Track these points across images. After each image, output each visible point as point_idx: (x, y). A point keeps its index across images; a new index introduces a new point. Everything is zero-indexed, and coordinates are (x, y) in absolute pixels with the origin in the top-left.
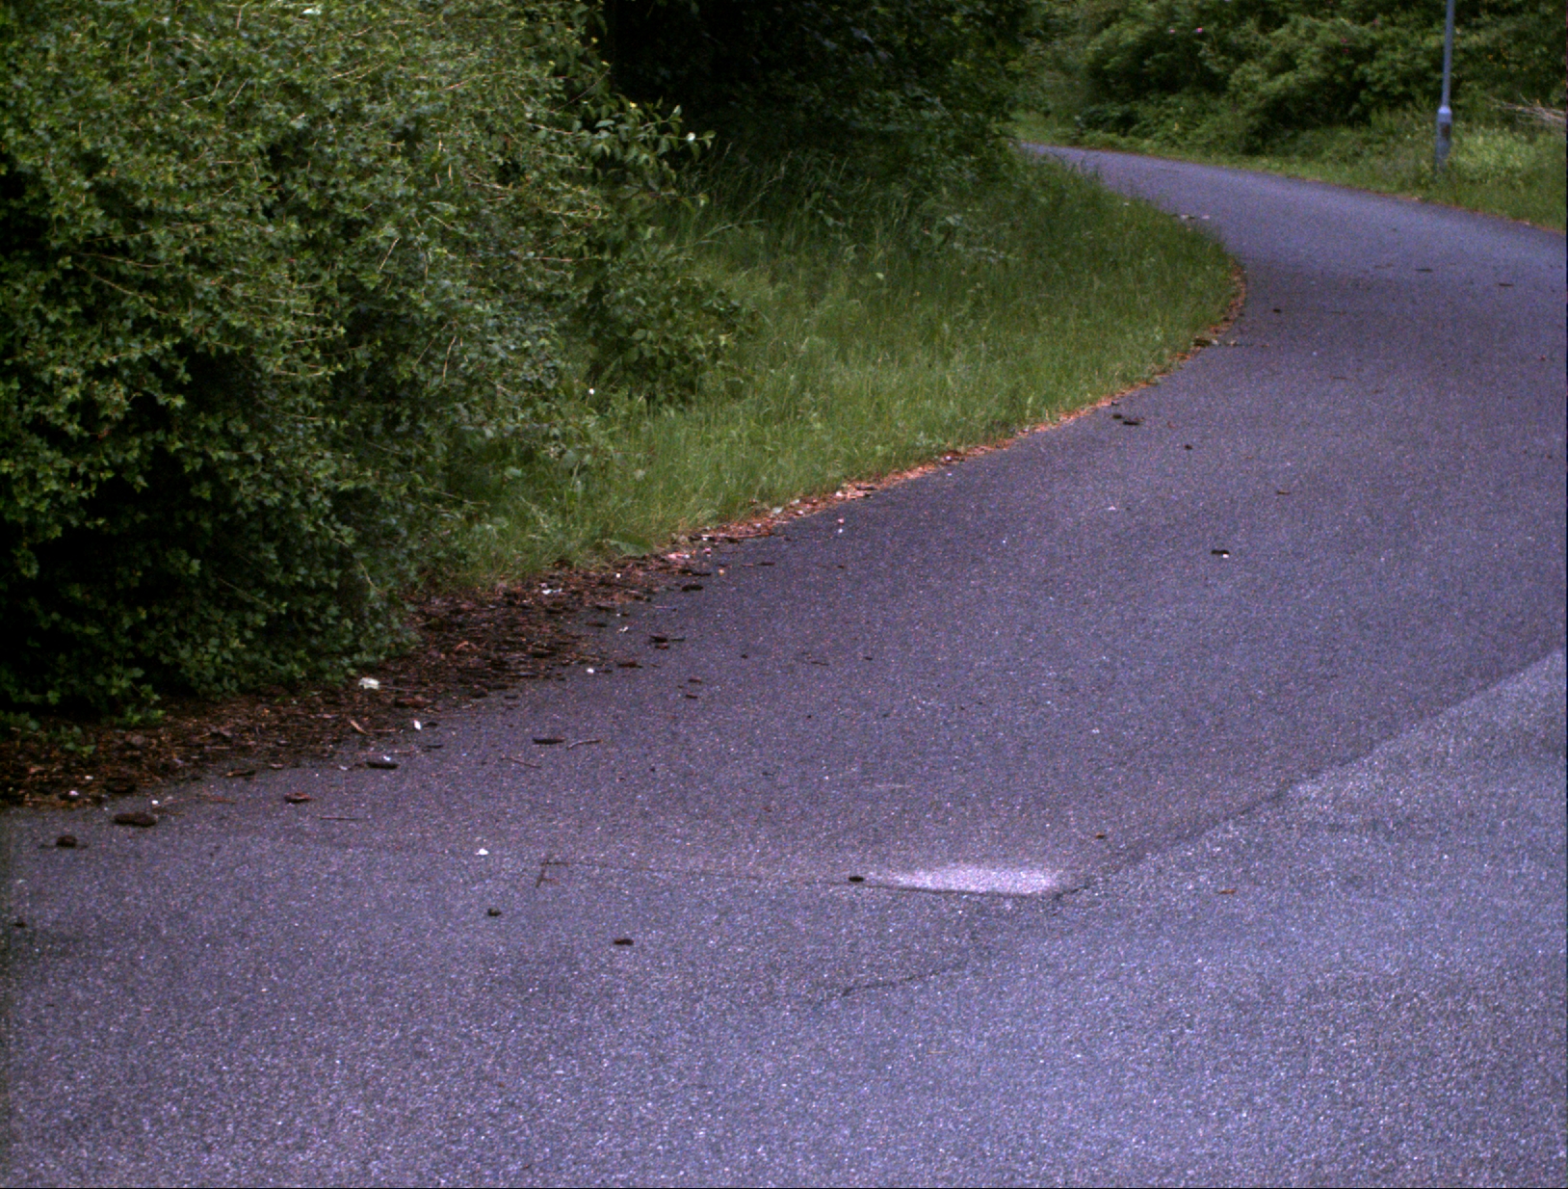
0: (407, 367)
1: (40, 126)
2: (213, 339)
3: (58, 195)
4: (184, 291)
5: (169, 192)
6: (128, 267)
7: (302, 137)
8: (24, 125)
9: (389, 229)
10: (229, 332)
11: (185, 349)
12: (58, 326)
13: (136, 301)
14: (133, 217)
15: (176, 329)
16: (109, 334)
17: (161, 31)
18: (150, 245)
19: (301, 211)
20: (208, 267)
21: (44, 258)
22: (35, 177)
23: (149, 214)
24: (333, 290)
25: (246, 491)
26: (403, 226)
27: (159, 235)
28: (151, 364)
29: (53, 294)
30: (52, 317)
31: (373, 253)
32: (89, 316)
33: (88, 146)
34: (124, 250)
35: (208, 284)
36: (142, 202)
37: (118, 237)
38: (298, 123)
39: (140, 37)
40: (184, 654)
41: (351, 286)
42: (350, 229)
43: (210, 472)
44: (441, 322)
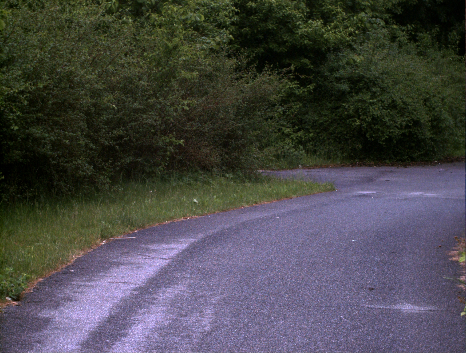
0: (440, 125)
1: (396, 95)
2: (415, 119)
3: (398, 102)
4: (413, 114)
5: (410, 102)
6: (406, 110)
7: (428, 98)
8: (394, 95)
9: (438, 109)
10: (418, 118)
11: (412, 119)
12: (398, 117)
13: (407, 114)
14: (407, 105)
15: (411, 117)
16: (404, 118)
17: (410, 85)
18: (408, 108)
19: (428, 107)
20: (415, 111)
21: (397, 109)
22: (396, 101)
23: (408, 105)
24: (432, 115)
25: (420, 136)
26: (440, 109)
27: (409, 107)
28: (408, 121)
29: (398, 113)
30: (398, 115)
31: (436, 112)
32: (402, 116)
33: (401, 97)
34: (406, 108)
35: (415, 113)
36: (408, 103)
37: (405, 107)
38: (428, 97)
39: (408, 86)
40: (413, 155)
41: (434, 115)
42: (434, 109)
43: (416, 134)
44: (444, 120)
